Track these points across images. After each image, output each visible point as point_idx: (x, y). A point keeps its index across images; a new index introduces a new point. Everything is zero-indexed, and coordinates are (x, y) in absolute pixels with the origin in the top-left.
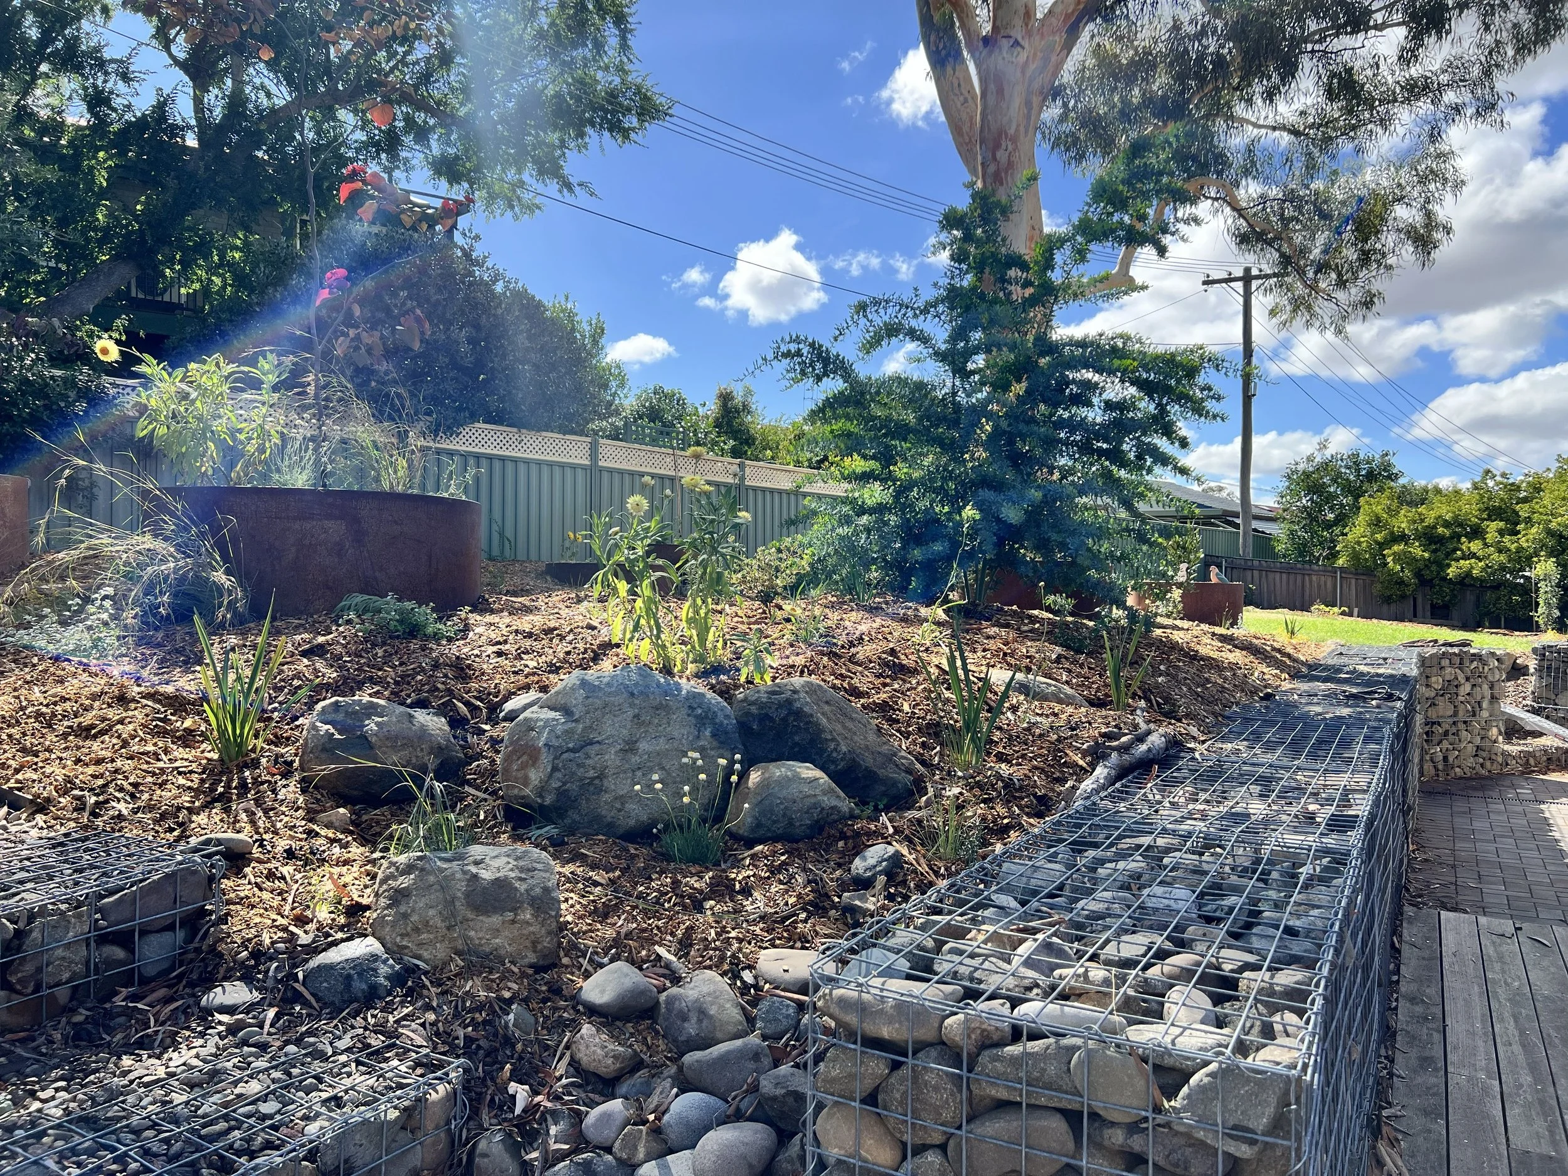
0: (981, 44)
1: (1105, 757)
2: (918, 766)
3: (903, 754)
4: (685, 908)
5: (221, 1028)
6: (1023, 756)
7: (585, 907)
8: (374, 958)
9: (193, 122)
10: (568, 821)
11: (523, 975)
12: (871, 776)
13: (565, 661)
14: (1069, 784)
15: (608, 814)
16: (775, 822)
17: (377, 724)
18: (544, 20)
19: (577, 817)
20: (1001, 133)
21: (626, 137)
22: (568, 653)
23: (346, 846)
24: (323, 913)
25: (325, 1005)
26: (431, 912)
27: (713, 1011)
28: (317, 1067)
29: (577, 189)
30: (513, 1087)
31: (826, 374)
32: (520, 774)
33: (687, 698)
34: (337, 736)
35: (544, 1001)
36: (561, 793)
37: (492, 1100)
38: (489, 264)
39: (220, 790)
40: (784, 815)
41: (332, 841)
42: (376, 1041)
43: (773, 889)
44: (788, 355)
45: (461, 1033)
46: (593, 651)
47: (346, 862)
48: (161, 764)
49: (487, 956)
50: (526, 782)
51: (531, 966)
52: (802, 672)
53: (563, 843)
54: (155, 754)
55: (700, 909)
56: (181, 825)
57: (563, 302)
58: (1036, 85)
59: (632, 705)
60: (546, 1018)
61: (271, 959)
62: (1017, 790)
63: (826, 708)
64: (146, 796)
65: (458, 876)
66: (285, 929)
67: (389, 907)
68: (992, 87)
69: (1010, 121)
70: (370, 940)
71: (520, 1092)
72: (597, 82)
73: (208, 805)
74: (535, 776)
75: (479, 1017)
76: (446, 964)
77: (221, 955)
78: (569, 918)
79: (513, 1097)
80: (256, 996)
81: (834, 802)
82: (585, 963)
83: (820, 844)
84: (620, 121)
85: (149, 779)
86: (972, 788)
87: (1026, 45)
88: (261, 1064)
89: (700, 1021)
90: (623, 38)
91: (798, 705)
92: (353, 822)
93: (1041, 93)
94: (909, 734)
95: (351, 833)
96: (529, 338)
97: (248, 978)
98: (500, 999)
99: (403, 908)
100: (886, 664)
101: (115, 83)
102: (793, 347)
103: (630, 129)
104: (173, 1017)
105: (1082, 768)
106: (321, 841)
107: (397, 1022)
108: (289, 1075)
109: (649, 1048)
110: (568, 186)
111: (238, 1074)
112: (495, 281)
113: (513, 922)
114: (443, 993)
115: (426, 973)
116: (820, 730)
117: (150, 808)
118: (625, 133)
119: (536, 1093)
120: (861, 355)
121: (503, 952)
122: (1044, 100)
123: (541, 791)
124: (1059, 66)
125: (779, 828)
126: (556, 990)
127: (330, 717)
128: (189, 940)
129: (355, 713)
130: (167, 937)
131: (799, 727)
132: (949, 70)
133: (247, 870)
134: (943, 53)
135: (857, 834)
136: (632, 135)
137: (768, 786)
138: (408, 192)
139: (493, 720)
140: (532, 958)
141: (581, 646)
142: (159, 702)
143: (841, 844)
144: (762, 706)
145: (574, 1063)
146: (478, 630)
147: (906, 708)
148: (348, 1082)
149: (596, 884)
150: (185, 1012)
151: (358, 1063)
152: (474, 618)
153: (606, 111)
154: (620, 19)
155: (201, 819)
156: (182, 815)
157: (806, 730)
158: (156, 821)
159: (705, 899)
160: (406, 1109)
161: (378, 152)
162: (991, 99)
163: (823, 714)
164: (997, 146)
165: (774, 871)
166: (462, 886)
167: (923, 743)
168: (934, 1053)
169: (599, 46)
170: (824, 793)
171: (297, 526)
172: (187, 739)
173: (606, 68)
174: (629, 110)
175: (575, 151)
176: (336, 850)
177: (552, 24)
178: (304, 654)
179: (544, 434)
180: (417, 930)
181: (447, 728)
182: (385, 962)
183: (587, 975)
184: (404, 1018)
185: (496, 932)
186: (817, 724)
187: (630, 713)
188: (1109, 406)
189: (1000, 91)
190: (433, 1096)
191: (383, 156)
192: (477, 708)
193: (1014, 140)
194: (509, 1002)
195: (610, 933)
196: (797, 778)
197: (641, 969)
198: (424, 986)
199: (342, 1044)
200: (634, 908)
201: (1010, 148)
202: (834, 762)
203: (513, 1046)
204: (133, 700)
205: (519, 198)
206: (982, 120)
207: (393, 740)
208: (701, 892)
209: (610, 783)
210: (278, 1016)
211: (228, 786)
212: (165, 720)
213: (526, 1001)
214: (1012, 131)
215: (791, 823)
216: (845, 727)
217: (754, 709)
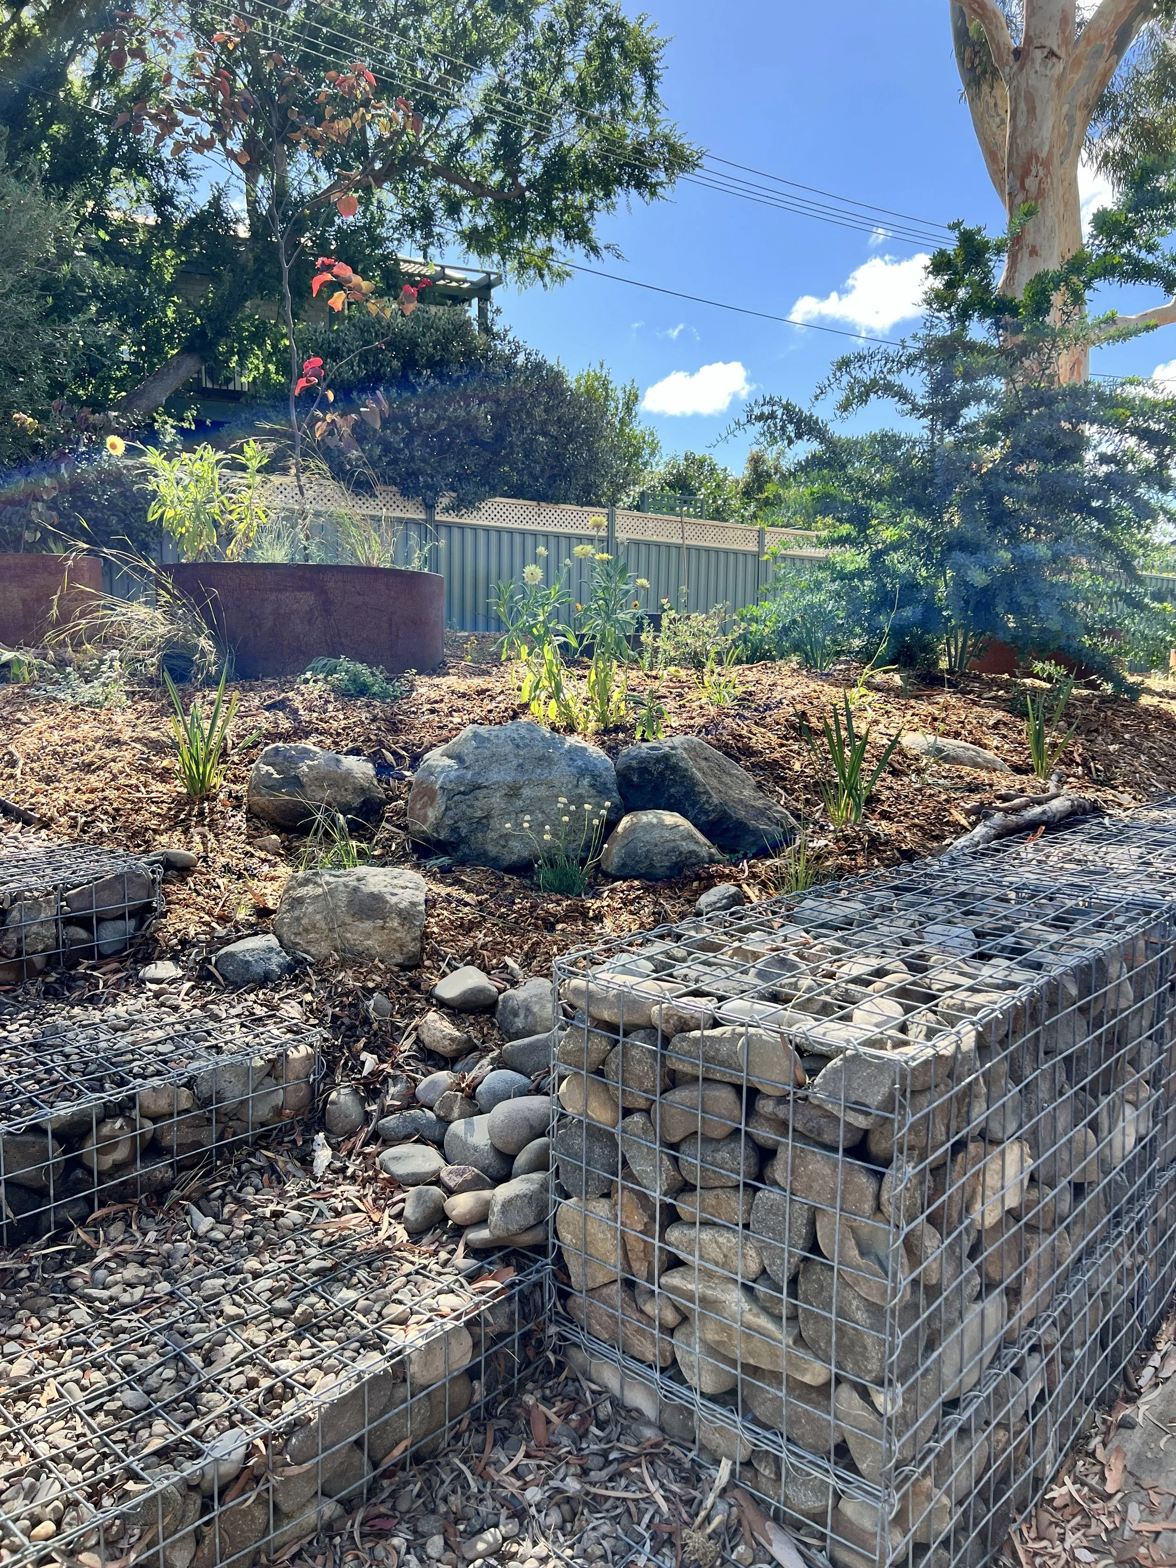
0: (1012, 57)
1: (987, 816)
2: (792, 820)
3: (779, 808)
4: (537, 927)
5: (150, 994)
6: (906, 815)
7: (451, 922)
8: (271, 949)
9: (245, 215)
10: (460, 854)
11: (389, 970)
12: (741, 827)
13: (486, 718)
14: (947, 841)
15: (493, 850)
16: (638, 862)
17: (308, 766)
18: (571, 76)
19: (467, 851)
20: (1032, 156)
21: (653, 194)
22: (490, 711)
23: (274, 865)
24: (242, 915)
25: (231, 983)
26: (318, 917)
27: (536, 1009)
28: (211, 1025)
29: (604, 253)
30: (364, 1056)
31: (799, 436)
32: (422, 813)
33: (569, 751)
34: (276, 776)
35: (402, 992)
36: (454, 830)
37: (346, 1064)
38: (510, 337)
39: (182, 816)
40: (646, 857)
41: (264, 861)
42: (260, 1011)
43: (623, 918)
44: (761, 418)
45: (330, 1011)
46: (513, 710)
47: (273, 879)
48: (139, 795)
49: (360, 954)
50: (424, 820)
51: (397, 965)
52: (700, 732)
53: (450, 871)
54: (137, 786)
55: (551, 928)
56: (146, 842)
57: (598, 370)
58: (1080, 98)
59: (516, 756)
60: (402, 1005)
61: (194, 946)
62: (881, 844)
63: (704, 764)
64: (123, 819)
65: (341, 888)
66: (208, 924)
67: (288, 911)
68: (1023, 106)
69: (1042, 142)
70: (271, 936)
71: (370, 1061)
72: (626, 136)
73: (171, 829)
74: (432, 814)
75: (347, 1000)
76: (327, 959)
77: (157, 941)
78: (436, 930)
79: (363, 1063)
80: (180, 973)
81: (693, 847)
82: (443, 965)
83: (676, 883)
84: (646, 176)
85: (129, 806)
86: (838, 841)
87: (1063, 55)
88: (172, 1019)
89: (526, 1017)
90: (650, 86)
91: (674, 760)
92: (284, 848)
93: (1086, 106)
94: (794, 791)
95: (281, 855)
96: (546, 411)
97: (175, 959)
98: (364, 988)
99: (297, 913)
100: (793, 726)
101: (176, 182)
102: (767, 410)
103: (657, 184)
104: (117, 984)
105: (963, 827)
106: (255, 860)
107: (280, 999)
108: (188, 1029)
109: (484, 1036)
110: (595, 249)
111: (152, 1024)
112: (516, 354)
113: (383, 928)
114: (322, 981)
115: (311, 965)
116: (694, 783)
117: (126, 828)
118: (653, 189)
119: (382, 1061)
120: (838, 413)
121: (373, 952)
122: (1090, 113)
123: (437, 828)
124: (1107, 73)
125: (642, 868)
126: (415, 985)
127: (270, 760)
128: (138, 928)
129: (292, 756)
130: (120, 924)
131: (674, 780)
132: (985, 88)
133: (189, 879)
134: (979, 70)
135: (711, 877)
136: (660, 190)
137: (634, 830)
138: (443, 268)
139: (413, 767)
140: (399, 958)
141: (502, 706)
142: (145, 745)
143: (695, 884)
144: (642, 760)
145: (418, 1041)
146: (422, 690)
147: (797, 766)
148: (229, 1037)
149: (466, 904)
150: (127, 981)
151: (243, 1025)
152: (420, 680)
153: (634, 167)
154: (647, 68)
155: (164, 839)
156: (149, 835)
157: (682, 783)
158: (129, 838)
159: (558, 922)
160: (269, 1060)
161: (413, 230)
162: (1022, 121)
163: (699, 769)
164: (1026, 173)
165: (625, 903)
166: (343, 897)
167: (807, 800)
168: (642, 1033)
169: (626, 98)
170: (684, 838)
171: (273, 597)
172: (164, 776)
173: (636, 120)
174: (655, 165)
175: (604, 212)
176: (266, 868)
177: (579, 78)
178: (268, 708)
179: (562, 506)
180: (306, 930)
181: (372, 773)
182: (278, 953)
183: (444, 975)
184: (287, 997)
185: (368, 936)
186: (692, 778)
187: (515, 763)
188: (1104, 459)
189: (1032, 110)
190: (293, 1054)
191: (418, 233)
192: (402, 757)
193: (1046, 164)
194: (372, 991)
195: (469, 943)
196: (661, 825)
197: (489, 973)
198: (308, 975)
199: (233, 1012)
200: (494, 925)
201: (1041, 173)
202: (706, 813)
203: (371, 1024)
204: (125, 743)
205: (548, 266)
206: (1011, 145)
207: (322, 779)
208: (554, 916)
209: (495, 823)
210: (193, 988)
211: (189, 814)
212: (147, 760)
213: (386, 991)
214: (1043, 155)
215: (652, 865)
216: (721, 782)
217: (634, 763)
